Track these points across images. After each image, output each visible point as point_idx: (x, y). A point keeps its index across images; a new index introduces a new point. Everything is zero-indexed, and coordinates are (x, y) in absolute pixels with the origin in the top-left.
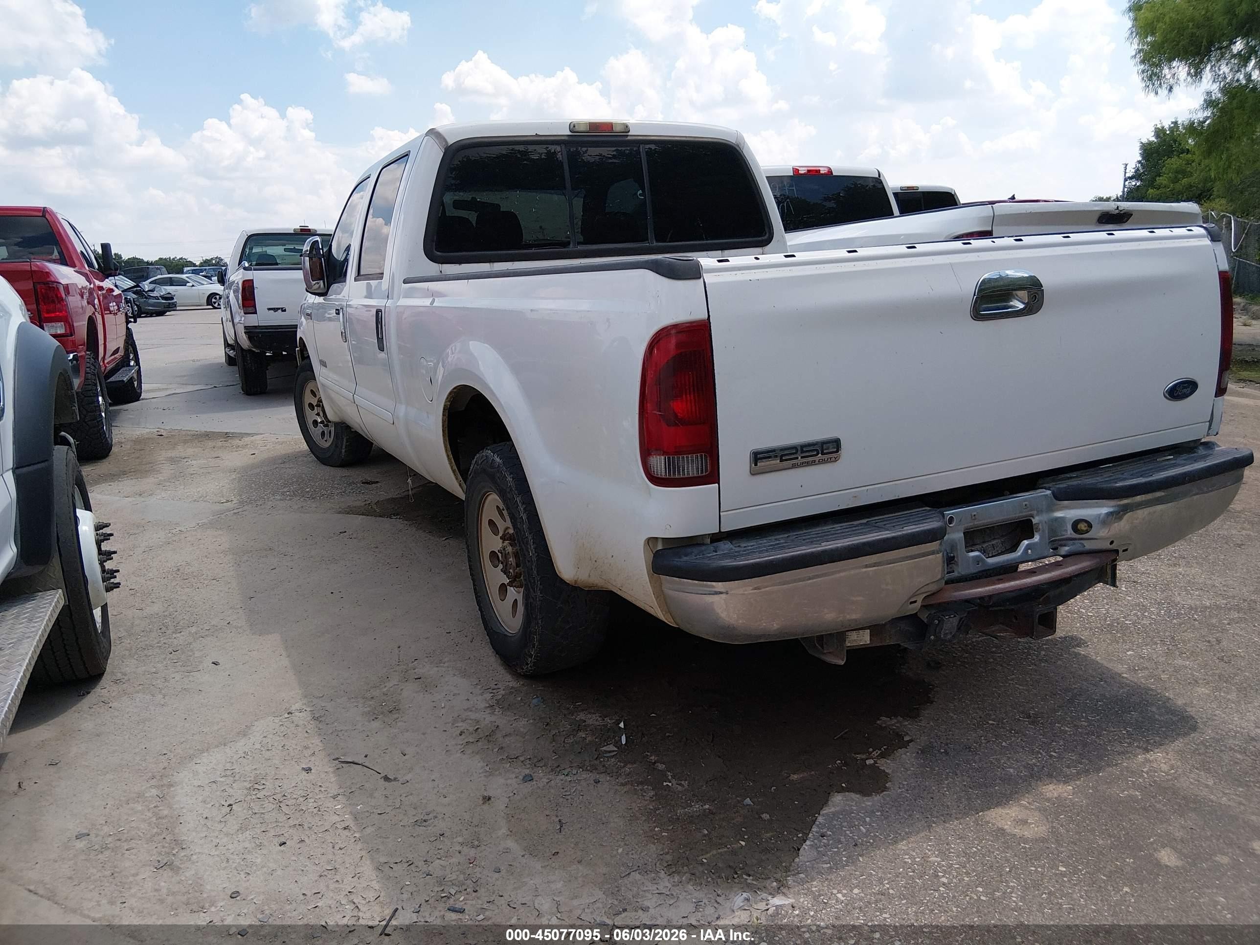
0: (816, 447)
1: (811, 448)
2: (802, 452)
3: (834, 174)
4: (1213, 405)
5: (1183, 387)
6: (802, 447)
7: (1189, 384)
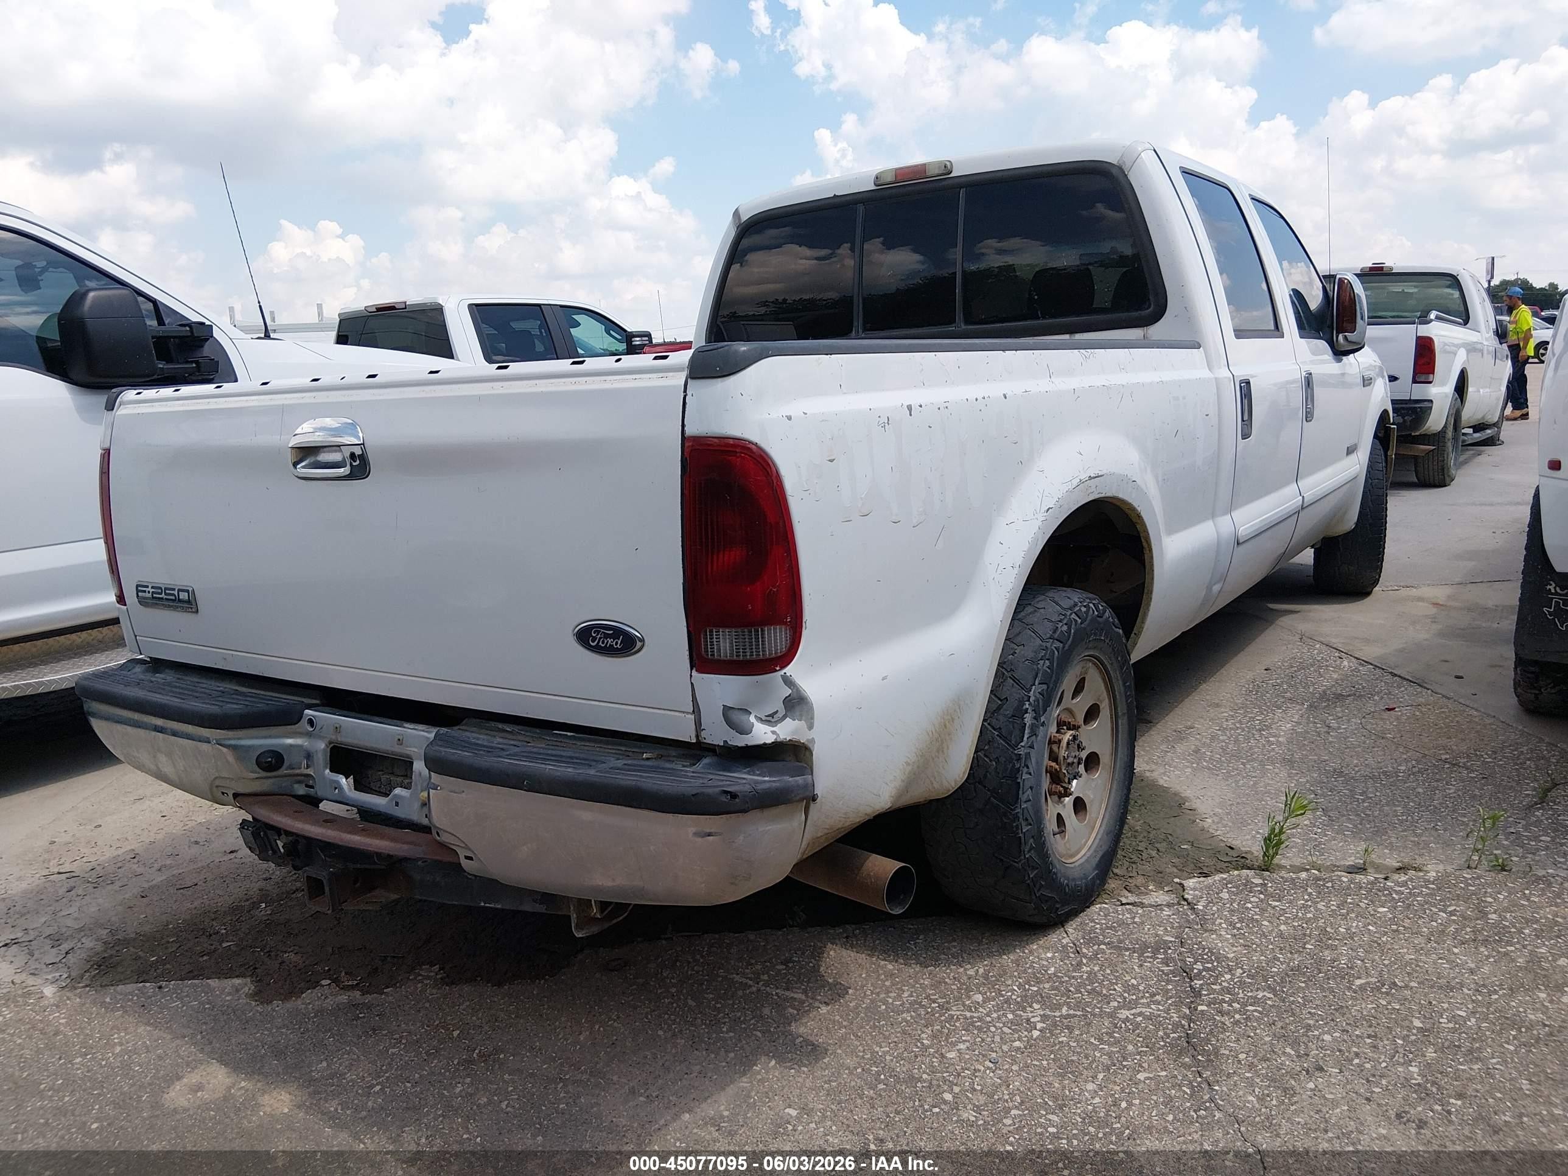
0: (174, 592)
1: (171, 592)
2: (166, 594)
4: (692, 684)
5: (607, 636)
6: (166, 589)
7: (617, 632)
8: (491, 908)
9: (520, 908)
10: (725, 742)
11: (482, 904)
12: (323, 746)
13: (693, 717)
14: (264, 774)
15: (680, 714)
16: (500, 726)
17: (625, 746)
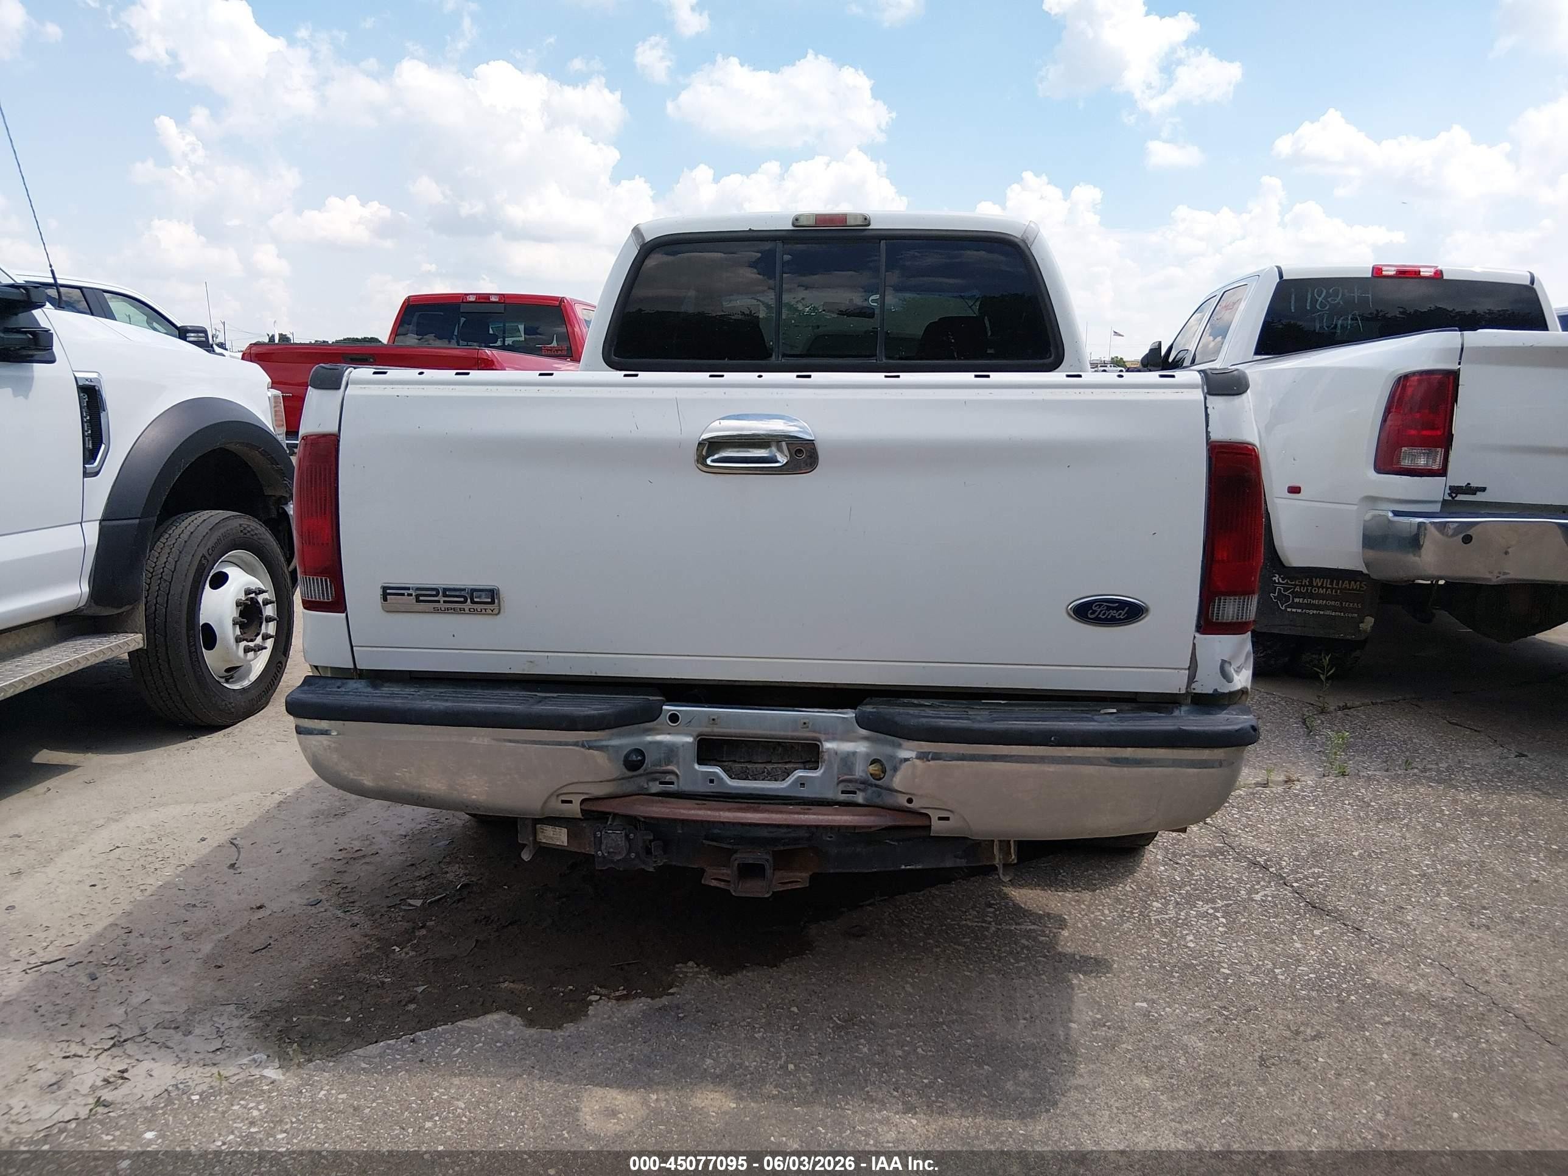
0: (463, 593)
1: (457, 593)
2: (445, 595)
3: (1445, 278)
4: (1194, 644)
5: (1109, 608)
6: (445, 590)
7: (1122, 604)
8: (912, 870)
9: (942, 865)
10: (1216, 690)
11: (903, 867)
12: (690, 739)
13: (1187, 672)
14: (631, 774)
15: (1173, 671)
16: (916, 701)
17: (1072, 706)
